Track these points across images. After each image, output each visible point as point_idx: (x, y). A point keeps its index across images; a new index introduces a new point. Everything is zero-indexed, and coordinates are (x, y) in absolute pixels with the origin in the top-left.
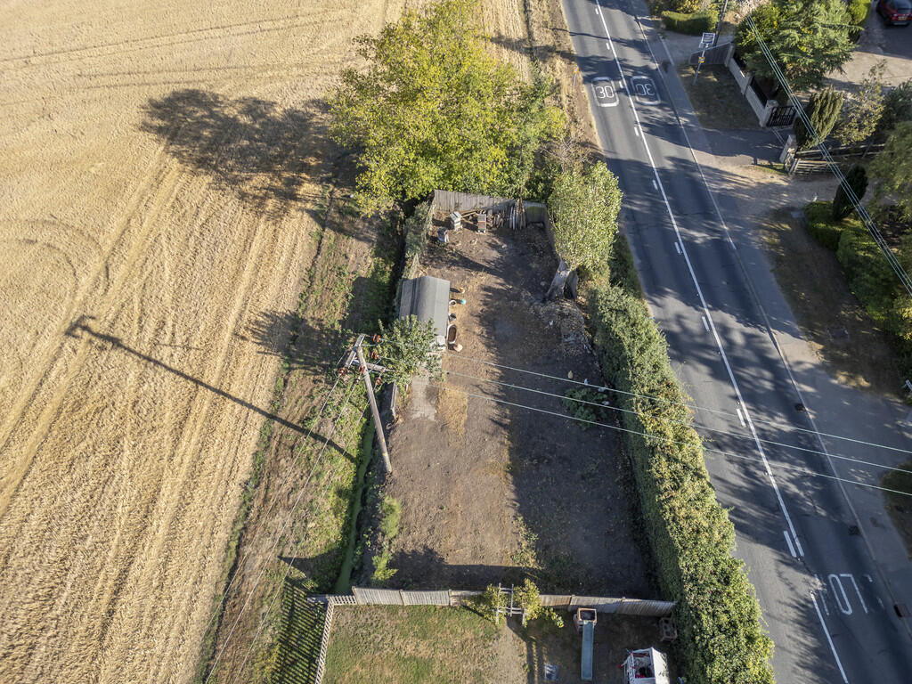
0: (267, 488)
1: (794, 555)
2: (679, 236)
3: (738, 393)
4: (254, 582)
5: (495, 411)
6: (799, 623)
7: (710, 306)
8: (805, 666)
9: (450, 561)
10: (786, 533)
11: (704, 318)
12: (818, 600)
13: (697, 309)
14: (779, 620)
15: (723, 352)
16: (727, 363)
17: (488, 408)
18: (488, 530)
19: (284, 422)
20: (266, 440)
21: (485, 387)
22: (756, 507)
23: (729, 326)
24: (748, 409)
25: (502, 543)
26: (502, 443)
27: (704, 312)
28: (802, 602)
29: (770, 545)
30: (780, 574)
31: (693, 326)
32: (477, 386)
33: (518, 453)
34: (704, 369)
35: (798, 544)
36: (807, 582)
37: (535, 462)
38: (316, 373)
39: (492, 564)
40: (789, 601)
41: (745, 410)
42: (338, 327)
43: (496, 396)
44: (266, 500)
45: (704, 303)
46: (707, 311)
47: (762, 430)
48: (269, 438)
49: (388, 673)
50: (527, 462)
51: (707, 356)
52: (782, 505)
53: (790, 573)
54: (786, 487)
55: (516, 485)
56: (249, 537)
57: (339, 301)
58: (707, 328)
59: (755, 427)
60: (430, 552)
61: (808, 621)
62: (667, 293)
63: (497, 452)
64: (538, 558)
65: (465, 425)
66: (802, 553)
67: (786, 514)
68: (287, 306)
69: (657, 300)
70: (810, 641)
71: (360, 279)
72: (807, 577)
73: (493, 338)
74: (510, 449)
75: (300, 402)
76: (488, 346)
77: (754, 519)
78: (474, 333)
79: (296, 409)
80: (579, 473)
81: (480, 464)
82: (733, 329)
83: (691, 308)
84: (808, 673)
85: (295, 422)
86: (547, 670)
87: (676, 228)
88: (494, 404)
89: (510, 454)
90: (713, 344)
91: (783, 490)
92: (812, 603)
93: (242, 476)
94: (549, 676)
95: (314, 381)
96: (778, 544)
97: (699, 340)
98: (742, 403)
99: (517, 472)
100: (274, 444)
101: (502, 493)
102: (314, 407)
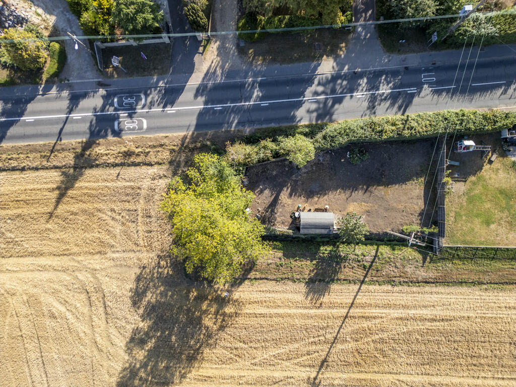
0: (395, 277)
1: (416, 91)
2: (257, 103)
3: (349, 95)
4: (431, 274)
5: (360, 191)
6: (439, 95)
7: (302, 97)
8: (452, 97)
9: (423, 207)
10: (408, 92)
11: (309, 101)
12: (431, 87)
13: (304, 103)
14: (438, 101)
15: (328, 96)
16: (334, 96)
17: (359, 194)
18: (411, 194)
19: (365, 277)
20: (372, 282)
21: (347, 196)
22: (398, 100)
23: (314, 91)
24: (357, 93)
25: (415, 189)
26: (375, 189)
27: (305, 100)
28: (432, 93)
29: (413, 98)
30: (423, 97)
31: (314, 106)
32: (347, 199)
33: (379, 183)
34: (337, 106)
35: (412, 89)
36: (425, 90)
37: (383, 176)
38: (340, 268)
39: (423, 193)
40: (432, 97)
41: (358, 94)
42: (314, 262)
43: (352, 191)
44: (400, 276)
45: (300, 99)
46: (305, 99)
47: (366, 90)
48: (373, 281)
49: (460, 225)
50: (384, 180)
51: (330, 104)
52: (397, 90)
53: (422, 94)
54: (390, 87)
55: (393, 184)
56: (415, 279)
57: (299, 263)
58: (315, 100)
59: (365, 92)
60: (421, 214)
61: (438, 92)
62: (294, 114)
63: (380, 191)
64: (421, 177)
65: (367, 203)
66: (415, 88)
67: (401, 90)
68: (302, 287)
69: (298, 119)
70: (444, 94)
71: (284, 255)
72: (424, 89)
73: (320, 192)
74: (378, 186)
75: (356, 272)
76: (326, 194)
77: (403, 102)
78: (318, 201)
79: (359, 273)
80: (388, 160)
81: (384, 197)
82: (316, 90)
83: (303, 105)
84: (454, 97)
85: (365, 272)
86: (456, 176)
87: (251, 103)
88: (356, 192)
89: (380, 186)
90: (324, 100)
91: (391, 88)
92: (432, 90)
93: (389, 287)
94: (458, 175)
95: (345, 267)
96: (412, 96)
97: (321, 106)
98: (354, 94)
99: (387, 184)
100: (375, 279)
101: (396, 189)
102: (358, 265)
